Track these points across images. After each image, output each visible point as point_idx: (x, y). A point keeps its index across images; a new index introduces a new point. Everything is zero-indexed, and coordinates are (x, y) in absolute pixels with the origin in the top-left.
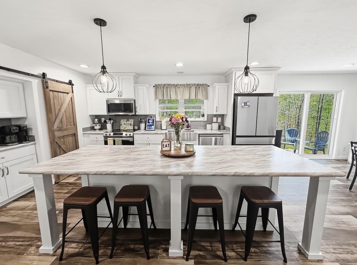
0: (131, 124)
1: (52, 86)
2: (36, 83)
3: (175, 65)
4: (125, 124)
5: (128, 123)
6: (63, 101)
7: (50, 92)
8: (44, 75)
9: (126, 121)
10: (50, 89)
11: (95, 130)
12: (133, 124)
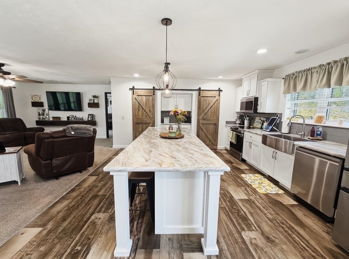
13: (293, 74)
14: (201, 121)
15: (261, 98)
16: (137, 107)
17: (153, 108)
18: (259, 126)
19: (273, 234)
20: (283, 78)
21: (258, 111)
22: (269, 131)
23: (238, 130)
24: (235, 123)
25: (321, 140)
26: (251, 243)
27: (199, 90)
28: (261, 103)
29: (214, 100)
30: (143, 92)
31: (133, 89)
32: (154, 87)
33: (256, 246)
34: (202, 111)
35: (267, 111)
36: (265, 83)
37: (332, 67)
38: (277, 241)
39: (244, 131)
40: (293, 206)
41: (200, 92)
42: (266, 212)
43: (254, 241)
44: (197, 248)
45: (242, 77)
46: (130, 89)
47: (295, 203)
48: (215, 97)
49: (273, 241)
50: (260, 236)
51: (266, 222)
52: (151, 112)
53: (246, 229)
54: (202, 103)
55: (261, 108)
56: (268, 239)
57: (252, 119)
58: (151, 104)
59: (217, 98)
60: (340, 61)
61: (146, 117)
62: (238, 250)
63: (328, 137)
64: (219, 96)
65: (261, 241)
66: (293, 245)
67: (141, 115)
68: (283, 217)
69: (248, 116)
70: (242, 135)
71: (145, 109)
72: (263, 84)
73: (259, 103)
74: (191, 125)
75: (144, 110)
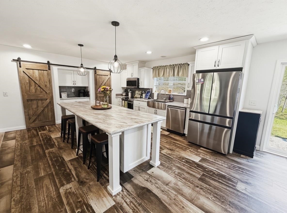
1: (99, 72)
2: (91, 72)
3: (146, 52)
6: (104, 79)
7: (97, 75)
8: (95, 68)
10: (98, 74)
11: (123, 96)
13: (158, 67)
14: (98, 95)
15: (141, 79)
16: (28, 82)
17: (50, 83)
18: (139, 96)
19: (171, 147)
20: (152, 69)
21: (140, 87)
22: (147, 99)
23: (129, 100)
24: (122, 95)
25: (172, 101)
26: (167, 154)
27: (95, 69)
28: (141, 82)
29: (107, 78)
30: (35, 66)
31: (19, 60)
32: (48, 62)
33: (169, 154)
34: (98, 87)
35: (145, 87)
36: (143, 70)
37: (175, 67)
38: (174, 149)
39: (133, 100)
40: (169, 134)
41: (96, 71)
42: (163, 140)
43: (167, 153)
44: (150, 167)
45: (126, 64)
46: (14, 60)
47: (169, 133)
48: (108, 76)
49: (173, 150)
50: (168, 150)
51: (165, 144)
52: (47, 87)
53: (161, 150)
54: (98, 80)
55: (141, 85)
56: (170, 150)
57: (134, 92)
58: (46, 79)
59: (109, 76)
60: (178, 65)
61: (41, 92)
62: (165, 159)
63: (175, 100)
64: (110, 75)
65: (169, 152)
66: (179, 148)
67: (34, 91)
68: (169, 140)
69: (130, 90)
70: (132, 103)
71: (38, 84)
72: (141, 70)
73: (140, 82)
74: (90, 98)
75: (37, 86)
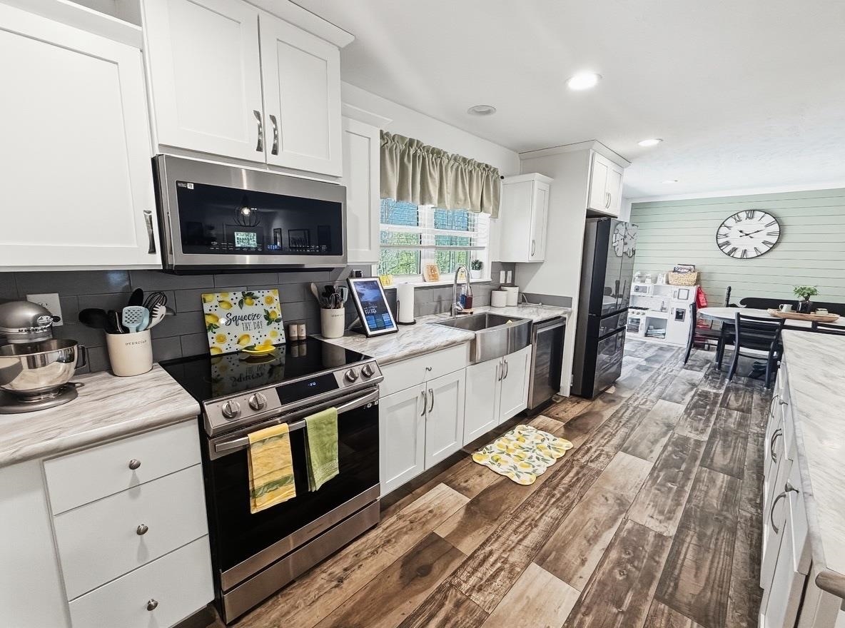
0: (267, 317)
4: (234, 320)
5: (248, 309)
9: (241, 303)
12: (279, 314)
